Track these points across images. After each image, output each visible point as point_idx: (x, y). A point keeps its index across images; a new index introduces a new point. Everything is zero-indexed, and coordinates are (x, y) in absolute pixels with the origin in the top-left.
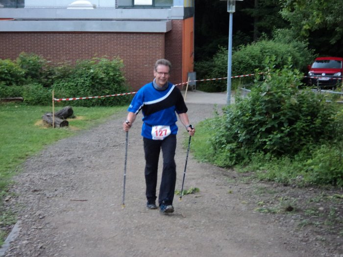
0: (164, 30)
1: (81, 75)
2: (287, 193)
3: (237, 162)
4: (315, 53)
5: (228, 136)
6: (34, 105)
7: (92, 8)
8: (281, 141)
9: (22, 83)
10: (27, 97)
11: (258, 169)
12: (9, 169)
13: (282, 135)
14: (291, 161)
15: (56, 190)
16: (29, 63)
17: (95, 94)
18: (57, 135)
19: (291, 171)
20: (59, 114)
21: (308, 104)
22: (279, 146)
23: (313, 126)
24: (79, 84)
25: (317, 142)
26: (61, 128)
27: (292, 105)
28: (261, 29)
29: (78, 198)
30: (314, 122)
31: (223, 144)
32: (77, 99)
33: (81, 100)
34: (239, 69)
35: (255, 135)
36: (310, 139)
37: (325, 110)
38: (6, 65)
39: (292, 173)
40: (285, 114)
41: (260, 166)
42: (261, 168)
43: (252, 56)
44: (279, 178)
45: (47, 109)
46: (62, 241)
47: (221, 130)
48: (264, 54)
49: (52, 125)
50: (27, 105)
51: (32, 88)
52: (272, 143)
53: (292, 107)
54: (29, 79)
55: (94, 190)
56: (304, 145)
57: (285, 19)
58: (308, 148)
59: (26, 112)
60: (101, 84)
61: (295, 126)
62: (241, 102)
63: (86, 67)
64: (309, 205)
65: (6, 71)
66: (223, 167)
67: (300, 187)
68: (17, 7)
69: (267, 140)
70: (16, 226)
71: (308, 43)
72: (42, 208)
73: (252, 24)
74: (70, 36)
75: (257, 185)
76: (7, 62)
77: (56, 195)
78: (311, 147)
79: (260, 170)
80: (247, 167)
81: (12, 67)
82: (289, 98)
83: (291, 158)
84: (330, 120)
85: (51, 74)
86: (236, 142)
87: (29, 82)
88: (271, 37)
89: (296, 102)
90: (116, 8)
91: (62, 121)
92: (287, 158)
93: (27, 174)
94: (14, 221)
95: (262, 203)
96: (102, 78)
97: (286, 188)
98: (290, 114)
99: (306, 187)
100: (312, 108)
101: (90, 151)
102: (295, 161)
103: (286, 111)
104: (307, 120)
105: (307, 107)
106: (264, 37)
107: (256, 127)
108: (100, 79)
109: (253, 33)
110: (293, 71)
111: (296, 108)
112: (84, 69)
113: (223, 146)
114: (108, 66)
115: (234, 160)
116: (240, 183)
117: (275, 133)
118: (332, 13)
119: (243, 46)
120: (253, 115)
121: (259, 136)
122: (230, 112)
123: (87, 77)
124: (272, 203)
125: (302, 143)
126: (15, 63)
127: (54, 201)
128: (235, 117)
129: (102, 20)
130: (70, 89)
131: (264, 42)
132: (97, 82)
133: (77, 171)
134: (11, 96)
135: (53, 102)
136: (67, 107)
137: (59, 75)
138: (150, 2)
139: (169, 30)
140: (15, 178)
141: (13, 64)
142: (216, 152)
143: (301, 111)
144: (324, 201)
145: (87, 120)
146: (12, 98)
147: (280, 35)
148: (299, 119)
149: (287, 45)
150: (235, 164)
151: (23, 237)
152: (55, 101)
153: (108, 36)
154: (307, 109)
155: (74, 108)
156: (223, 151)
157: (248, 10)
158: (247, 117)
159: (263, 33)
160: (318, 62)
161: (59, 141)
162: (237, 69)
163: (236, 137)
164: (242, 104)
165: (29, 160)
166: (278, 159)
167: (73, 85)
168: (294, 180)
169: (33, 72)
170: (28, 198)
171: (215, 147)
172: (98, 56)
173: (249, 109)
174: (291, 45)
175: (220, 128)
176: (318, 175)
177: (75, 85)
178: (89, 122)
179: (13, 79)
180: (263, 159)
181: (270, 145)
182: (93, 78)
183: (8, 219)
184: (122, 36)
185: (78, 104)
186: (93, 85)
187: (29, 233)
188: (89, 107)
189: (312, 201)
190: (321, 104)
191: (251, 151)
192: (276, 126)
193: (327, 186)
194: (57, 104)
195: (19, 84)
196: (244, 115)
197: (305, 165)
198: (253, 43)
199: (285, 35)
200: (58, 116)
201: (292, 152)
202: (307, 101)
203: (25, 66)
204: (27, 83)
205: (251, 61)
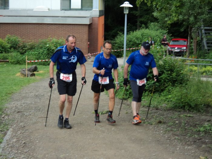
0: (88, 23)
1: (41, 48)
2: (158, 113)
3: (130, 97)
4: (172, 36)
6: (15, 64)
7: (48, 10)
8: (153, 85)
9: (8, 52)
10: (11, 60)
12: (3, 100)
14: (160, 96)
15: (30, 112)
16: (12, 41)
18: (29, 81)
19: (160, 102)
20: (30, 69)
23: (172, 77)
24: (40, 53)
25: (173, 85)
26: (31, 77)
27: (160, 65)
28: (142, 23)
30: (172, 75)
31: (122, 86)
32: (39, 61)
33: (41, 61)
34: (129, 45)
36: (170, 84)
37: (178, 68)
39: (160, 103)
42: (143, 100)
43: (137, 38)
44: (153, 105)
45: (22, 66)
46: (36, 140)
47: (121, 79)
48: (143, 37)
49: (26, 76)
50: (11, 64)
51: (14, 55)
52: (149, 86)
54: (12, 49)
55: (51, 111)
56: (166, 87)
57: (156, 17)
58: (169, 89)
59: (11, 68)
61: (161, 77)
63: (44, 43)
64: (170, 120)
67: (165, 110)
68: (5, 9)
70: (9, 131)
71: (168, 31)
72: (23, 121)
73: (136, 20)
74: (36, 26)
75: (141, 109)
77: (31, 115)
78: (170, 89)
81: (2, 43)
82: (158, 61)
83: (160, 94)
84: (181, 73)
85: (24, 47)
87: (12, 52)
88: (147, 27)
89: (162, 63)
90: (61, 10)
91: (31, 73)
92: (157, 94)
93: (13, 103)
94: (8, 129)
95: (144, 119)
96: (53, 49)
97: (157, 111)
98: (159, 70)
99: (168, 110)
100: (171, 67)
102: (162, 96)
104: (168, 73)
105: (168, 66)
106: (143, 27)
108: (52, 50)
109: (137, 25)
110: (160, 46)
111: (162, 66)
113: (122, 88)
114: (56, 43)
115: (128, 96)
117: (151, 80)
118: (182, 14)
119: (132, 32)
123: (45, 49)
124: (150, 119)
125: (165, 86)
126: (4, 40)
127: (29, 118)
129: (53, 17)
130: (35, 55)
131: (143, 30)
132: (50, 52)
133: (41, 101)
134: (2, 59)
136: (34, 66)
137: (29, 47)
138: (80, 7)
139: (91, 23)
140: (7, 105)
141: (3, 41)
143: (164, 69)
144: (179, 118)
145: (45, 73)
146: (2, 60)
147: (153, 26)
148: (164, 73)
149: (156, 32)
150: (129, 98)
151: (14, 138)
152: (27, 62)
153: (57, 26)
154: (168, 68)
155: (38, 66)
156: (122, 90)
157: (134, 12)
159: (143, 25)
160: (173, 41)
161: (30, 84)
165: (14, 95)
167: (36, 54)
168: (162, 106)
169: (15, 46)
170: (15, 116)
172: (51, 37)
174: (158, 31)
176: (175, 104)
177: (38, 53)
178: (46, 74)
179: (3, 50)
182: (48, 50)
183: (4, 127)
184: (65, 26)
185: (40, 64)
186: (48, 53)
187: (17, 135)
188: (46, 66)
189: (171, 118)
190: (176, 65)
193: (180, 110)
194: (28, 64)
195: (7, 52)
198: (137, 30)
199: (155, 26)
200: (29, 70)
201: (160, 91)
202: (168, 63)
203: (10, 42)
204: (11, 52)
205: (136, 41)
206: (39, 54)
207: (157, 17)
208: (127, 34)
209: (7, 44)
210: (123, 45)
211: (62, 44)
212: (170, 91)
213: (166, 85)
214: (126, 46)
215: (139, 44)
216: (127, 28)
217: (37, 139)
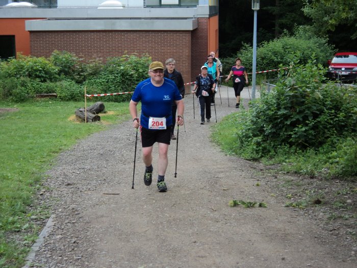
0: (189, 26)
1: (111, 72)
2: (315, 185)
3: (263, 155)
4: (335, 48)
5: (254, 130)
6: (67, 100)
7: (122, 8)
8: (305, 134)
9: (56, 80)
10: (61, 93)
11: (283, 161)
12: (43, 163)
13: (307, 128)
14: (316, 154)
15: (89, 184)
16: (61, 60)
17: (125, 89)
18: (90, 129)
20: (91, 109)
21: (331, 98)
22: (303, 139)
23: (337, 119)
24: (110, 80)
25: (340, 134)
26: (93, 123)
27: (316, 99)
28: (283, 26)
29: (110, 191)
30: (338, 116)
31: (250, 137)
32: (108, 94)
33: (112, 95)
34: (262, 65)
35: (281, 129)
36: (334, 132)
37: (348, 103)
38: (41, 63)
39: (317, 165)
40: (309, 108)
41: (286, 159)
42: (287, 161)
43: (274, 52)
44: (305, 171)
45: (79, 104)
46: (96, 235)
47: (247, 124)
48: (286, 50)
49: (85, 120)
50: (60, 101)
51: (66, 85)
52: (297, 136)
53: (316, 101)
54: (63, 76)
55: (126, 183)
56: (328, 137)
57: (307, 16)
58: (332, 141)
59: (60, 107)
60: (130, 80)
61: (319, 120)
62: (266, 97)
63: (117, 64)
64: (336, 197)
65: (41, 69)
66: (250, 160)
67: (326, 179)
68: (50, 7)
69: (292, 133)
70: (50, 220)
71: (328, 39)
72: (75, 201)
73: (274, 21)
74: (101, 35)
75: (284, 178)
76: (41, 59)
77: (89, 189)
78: (335, 140)
79: (286, 162)
80: (273, 160)
81: (46, 64)
82: (313, 92)
83: (316, 150)
84: (353, 113)
85: (82, 71)
86: (262, 136)
87: (63, 79)
88: (292, 34)
89: (320, 96)
90: (145, 7)
91: (94, 116)
92: (312, 150)
93: (61, 168)
94: (48, 215)
95: (290, 195)
96: (132, 74)
97: (312, 180)
98: (315, 108)
99: (332, 179)
100: (335, 103)
101: (122, 145)
102: (320, 153)
103: (310, 105)
104: (331, 113)
105: (331, 101)
106: (286, 34)
107: (281, 121)
108: (130, 75)
109: (275, 30)
110: (317, 66)
111: (320, 101)
112: (114, 66)
113: (249, 139)
114: (137, 63)
115: (261, 153)
116: (267, 175)
117: (300, 126)
119: (266, 43)
120: (279, 109)
121: (284, 129)
122: (256, 106)
124: (300, 196)
125: (325, 136)
126: (49, 60)
127: (88, 194)
128: (261, 112)
129: (131, 18)
130: (102, 85)
131: (286, 39)
132: (127, 79)
133: (109, 164)
134: (46, 92)
135: (85, 97)
136: (99, 103)
137: (91, 72)
138: (177, 2)
139: (195, 28)
140: (49, 172)
141: (47, 62)
142: (242, 146)
143: (324, 105)
144: (351, 193)
145: (118, 115)
146: (46, 94)
147: (301, 32)
148: (323, 113)
149: (307, 42)
150: (262, 156)
151: (57, 232)
152: (87, 97)
153: (137, 34)
154: (331, 103)
155: (106, 104)
156: (249, 144)
157: (269, 7)
158: (272, 111)
159: (285, 30)
160: (338, 57)
161: (92, 135)
162: (260, 64)
163: (261, 130)
164: (267, 99)
165: (62, 153)
166: (303, 151)
167: (104, 82)
168: (320, 172)
169: (66, 69)
170: (62, 191)
171: (242, 140)
172: (128, 53)
173: (275, 103)
174: (312, 41)
175: (246, 122)
176: (343, 168)
178: (119, 117)
179: (47, 76)
180: (288, 152)
181: (296, 138)
182: (123, 75)
183: (42, 213)
184: (151, 34)
185: (109, 100)
186: (123, 81)
187: (63, 227)
188: (119, 102)
189: (339, 194)
190: (344, 98)
191: (276, 144)
192: (301, 119)
193: (352, 179)
194: (89, 100)
195: (53, 80)
196: (269, 109)
197: (330, 158)
198: (275, 40)
199: (305, 31)
200: (90, 111)
201: (317, 144)
202: (331, 94)
203: (58, 63)
204: (60, 80)
205: (273, 57)
206: (107, 82)
207: (310, 16)
208: (258, 46)
209: (53, 67)
210: (252, 65)
211: (146, 65)
212: (333, 144)
213: (328, 134)
214: (257, 66)
215: (279, 63)
216: (258, 37)
217: (98, 234)
